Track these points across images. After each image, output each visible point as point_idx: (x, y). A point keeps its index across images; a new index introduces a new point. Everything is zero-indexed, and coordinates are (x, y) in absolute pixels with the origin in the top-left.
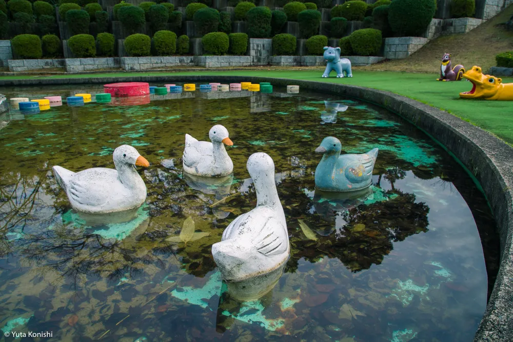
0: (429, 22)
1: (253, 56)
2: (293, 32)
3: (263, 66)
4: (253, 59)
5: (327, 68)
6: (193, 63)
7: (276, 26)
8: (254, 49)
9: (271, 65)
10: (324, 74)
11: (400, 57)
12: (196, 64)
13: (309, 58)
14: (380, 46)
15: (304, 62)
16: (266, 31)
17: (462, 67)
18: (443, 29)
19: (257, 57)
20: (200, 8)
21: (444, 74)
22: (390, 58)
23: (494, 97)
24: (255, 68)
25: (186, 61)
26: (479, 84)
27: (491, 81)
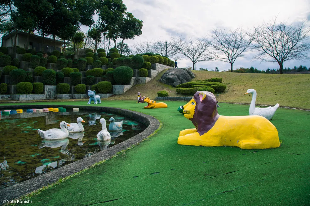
0: (131, 79)
1: (47, 95)
2: (67, 82)
3: (53, 99)
4: (47, 96)
5: (90, 100)
6: (10, 99)
7: (59, 80)
8: (47, 91)
9: (57, 99)
10: (89, 103)
11: (120, 94)
12: (12, 99)
13: (77, 95)
14: (111, 89)
15: (74, 97)
16: (53, 82)
17: (145, 97)
18: (137, 81)
19: (48, 95)
20: (14, 69)
21: (139, 100)
22: (116, 94)
23: (155, 107)
24: (49, 100)
25: (5, 97)
26: (150, 103)
27: (153, 102)
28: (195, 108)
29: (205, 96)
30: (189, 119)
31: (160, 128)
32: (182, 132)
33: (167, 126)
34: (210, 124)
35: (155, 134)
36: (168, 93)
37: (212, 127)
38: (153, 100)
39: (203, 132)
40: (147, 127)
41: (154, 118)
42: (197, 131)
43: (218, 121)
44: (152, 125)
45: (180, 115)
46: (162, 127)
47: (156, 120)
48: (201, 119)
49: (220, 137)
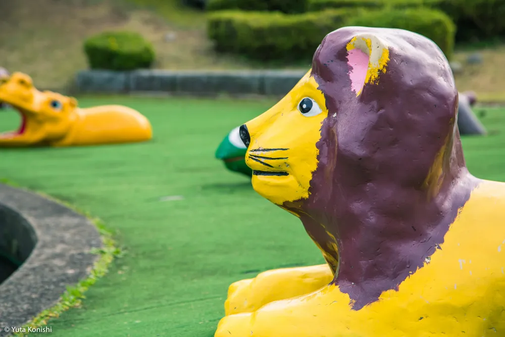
23: (68, 139)
26: (33, 114)
27: (54, 104)
28: (318, 137)
29: (386, 58)
30: (286, 205)
31: (99, 268)
32: (241, 288)
33: (149, 255)
34: (416, 234)
35: (71, 310)
36: (158, 50)
37: (430, 251)
38: (54, 90)
39: (370, 285)
40: (14, 267)
41: (60, 211)
42: (335, 282)
43: (463, 214)
44: (48, 251)
45: (233, 188)
46: (117, 263)
47: (76, 221)
48: (357, 207)
49: (484, 320)
